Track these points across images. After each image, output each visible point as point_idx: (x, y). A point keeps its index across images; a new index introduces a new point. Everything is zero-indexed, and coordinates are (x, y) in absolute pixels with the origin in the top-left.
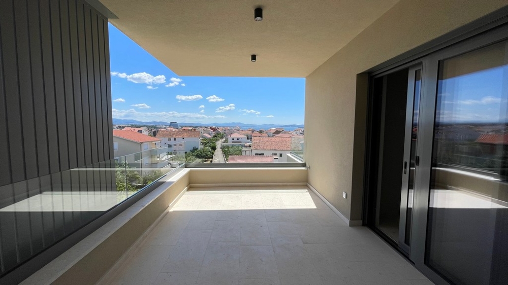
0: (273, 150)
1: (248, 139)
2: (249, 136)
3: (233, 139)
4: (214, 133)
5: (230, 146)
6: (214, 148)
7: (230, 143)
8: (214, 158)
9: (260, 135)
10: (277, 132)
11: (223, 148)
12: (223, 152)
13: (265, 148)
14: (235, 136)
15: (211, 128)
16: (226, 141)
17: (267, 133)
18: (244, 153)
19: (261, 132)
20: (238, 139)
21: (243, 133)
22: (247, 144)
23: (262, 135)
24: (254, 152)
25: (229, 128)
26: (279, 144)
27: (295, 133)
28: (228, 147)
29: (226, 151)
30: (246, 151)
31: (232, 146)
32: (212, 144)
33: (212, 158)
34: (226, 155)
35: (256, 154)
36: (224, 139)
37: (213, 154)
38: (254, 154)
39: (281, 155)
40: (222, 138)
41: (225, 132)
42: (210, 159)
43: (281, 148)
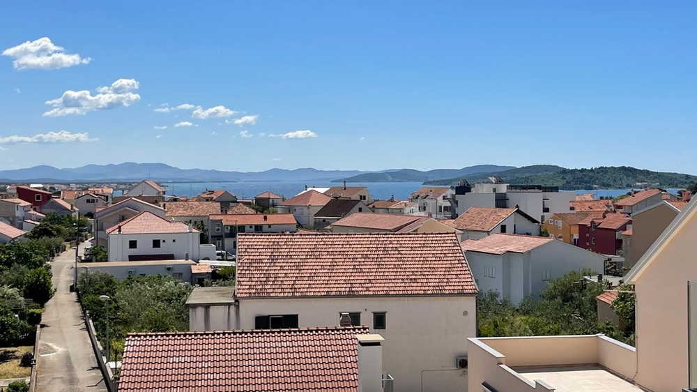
0: (340, 296)
1: (203, 240)
2: (208, 226)
3: (133, 244)
4: (35, 218)
5: (120, 278)
6: (40, 292)
7: (118, 262)
8: (40, 343)
9: (258, 219)
10: (339, 206)
11: (83, 289)
12: (84, 308)
13: (302, 286)
14: (144, 226)
15: (24, 194)
16: (97, 254)
17: (289, 210)
18: (197, 319)
19: (262, 206)
20: (156, 244)
21: (180, 212)
22: (204, 267)
23: (272, 219)
24: (250, 310)
25: (108, 191)
26: (370, 265)
27: (415, 207)
28: (108, 284)
29: (101, 303)
30: (207, 306)
31: (132, 277)
32: (29, 274)
33: (31, 340)
34: (101, 328)
35: (263, 322)
36: (88, 244)
37: (36, 319)
38: (248, 323)
39: (380, 321)
40: (76, 238)
41: (89, 208)
42: (22, 351)
43: (380, 288)
